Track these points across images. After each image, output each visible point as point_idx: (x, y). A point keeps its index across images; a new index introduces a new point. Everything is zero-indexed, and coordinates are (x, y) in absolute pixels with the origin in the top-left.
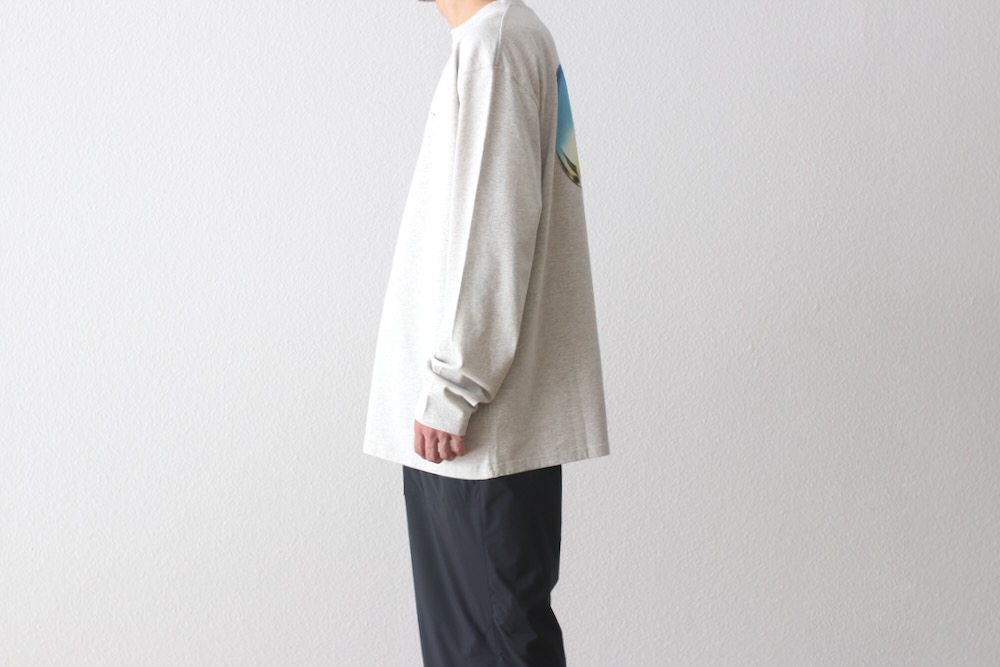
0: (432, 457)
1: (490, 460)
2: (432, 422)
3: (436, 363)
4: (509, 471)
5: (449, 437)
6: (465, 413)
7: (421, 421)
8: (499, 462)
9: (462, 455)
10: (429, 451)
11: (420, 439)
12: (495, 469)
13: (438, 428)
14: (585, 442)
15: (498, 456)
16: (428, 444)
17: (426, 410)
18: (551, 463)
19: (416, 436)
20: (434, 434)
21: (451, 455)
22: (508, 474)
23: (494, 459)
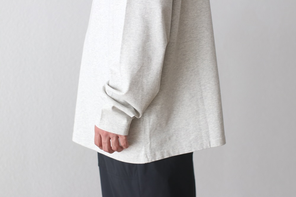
0: (107, 149)
1: (146, 151)
2: (106, 127)
3: (108, 87)
4: (158, 158)
5: (117, 137)
6: (128, 120)
7: (98, 127)
8: (151, 153)
9: (127, 147)
10: (105, 145)
11: (98, 137)
12: (149, 157)
13: (109, 131)
14: (208, 137)
15: (151, 149)
16: (104, 141)
17: (101, 119)
18: (186, 151)
19: (95, 135)
20: (107, 134)
21: (120, 149)
22: (157, 160)
23: (148, 150)
